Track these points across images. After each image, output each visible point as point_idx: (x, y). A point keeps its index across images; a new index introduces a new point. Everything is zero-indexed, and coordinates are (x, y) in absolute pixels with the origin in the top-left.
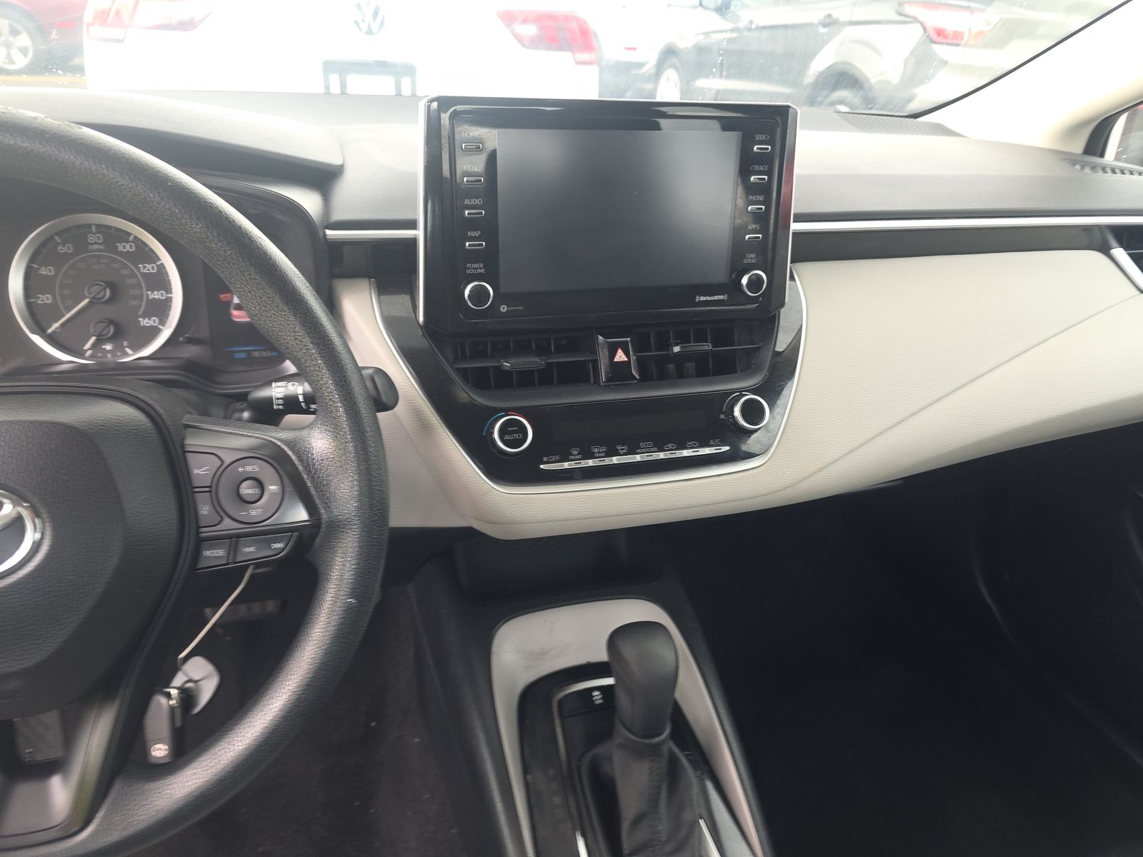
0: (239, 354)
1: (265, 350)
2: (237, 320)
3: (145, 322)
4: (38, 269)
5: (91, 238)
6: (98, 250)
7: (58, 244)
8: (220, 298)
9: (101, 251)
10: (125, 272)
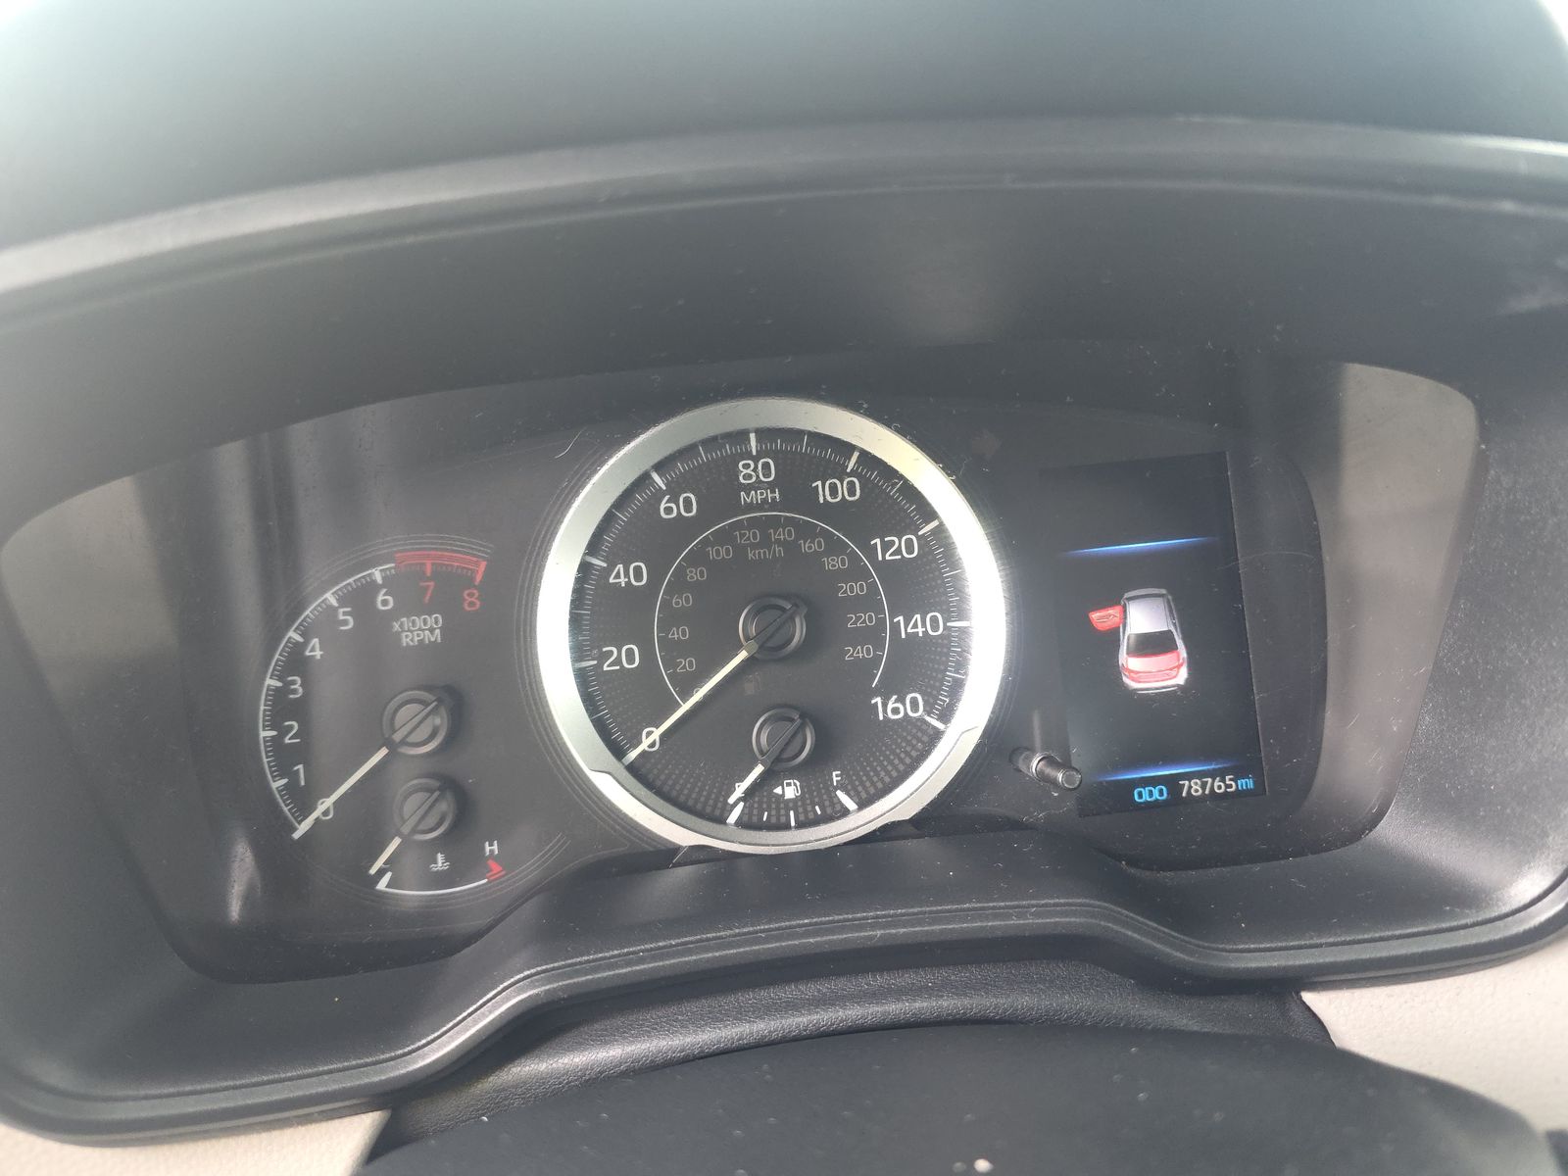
0: (1145, 792)
1: (1221, 774)
2: (1134, 685)
3: (891, 709)
4: (608, 571)
5: (746, 471)
6: (760, 507)
7: (659, 495)
8: (1089, 621)
9: (774, 505)
10: (833, 563)
